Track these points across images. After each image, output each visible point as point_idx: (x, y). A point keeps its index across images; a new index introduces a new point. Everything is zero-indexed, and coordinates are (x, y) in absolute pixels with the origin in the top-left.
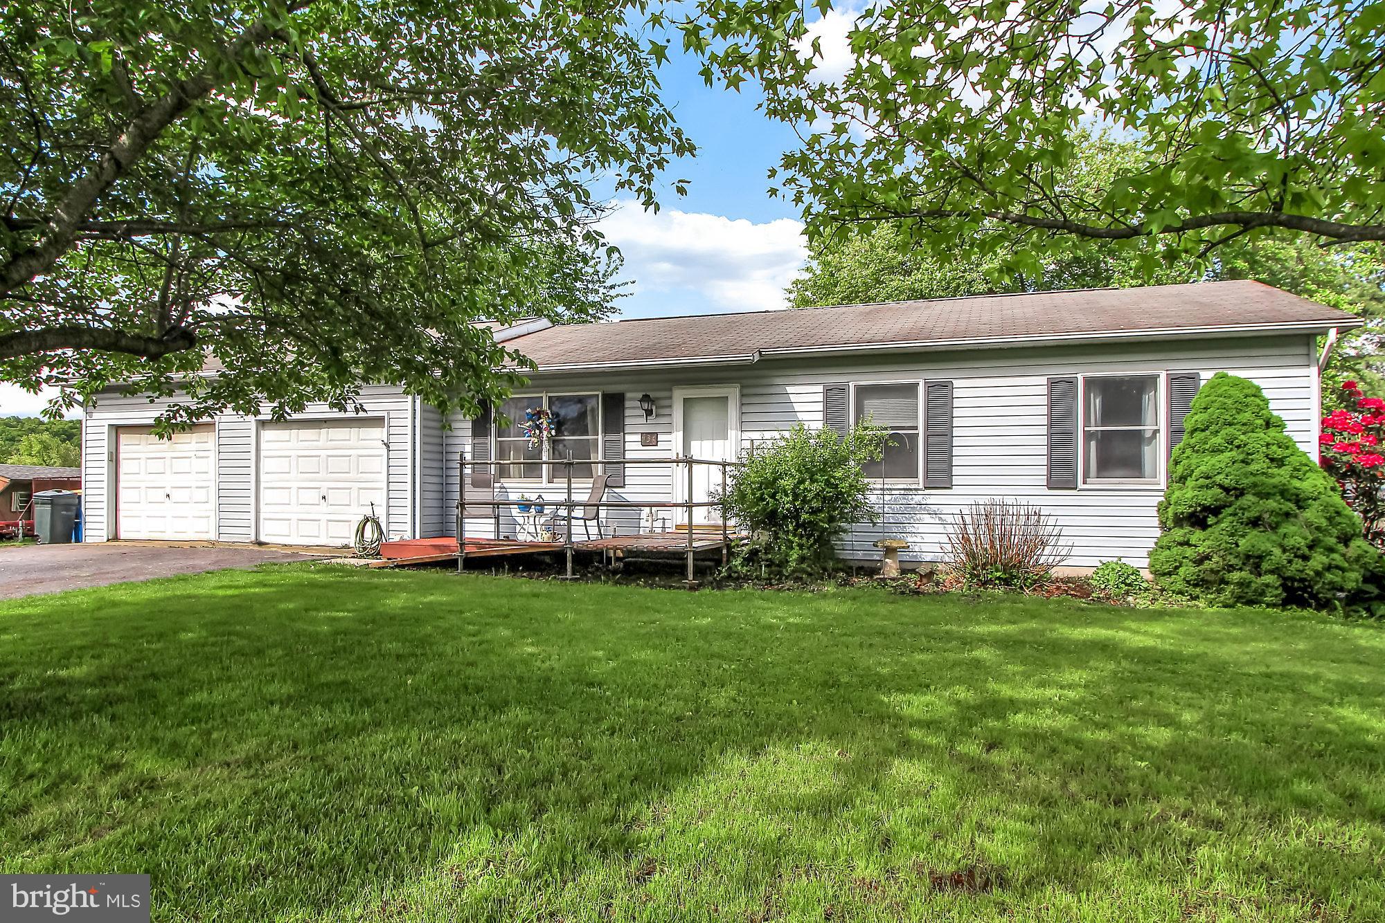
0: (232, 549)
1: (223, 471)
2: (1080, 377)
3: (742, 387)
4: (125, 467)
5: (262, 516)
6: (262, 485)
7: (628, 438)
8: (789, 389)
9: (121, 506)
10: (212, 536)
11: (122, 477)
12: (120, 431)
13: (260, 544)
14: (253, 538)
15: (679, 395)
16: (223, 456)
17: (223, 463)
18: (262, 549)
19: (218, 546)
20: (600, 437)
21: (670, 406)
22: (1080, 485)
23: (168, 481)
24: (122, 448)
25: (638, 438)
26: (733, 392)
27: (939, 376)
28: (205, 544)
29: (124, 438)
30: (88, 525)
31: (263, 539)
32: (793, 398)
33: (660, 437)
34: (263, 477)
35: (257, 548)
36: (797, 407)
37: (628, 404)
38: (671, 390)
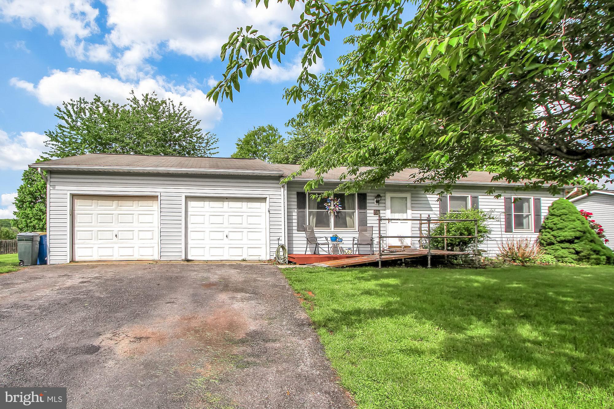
0: (170, 264)
1: (163, 222)
2: (513, 197)
3: (412, 194)
4: (78, 219)
5: (189, 246)
6: (189, 230)
7: (368, 211)
8: (428, 196)
9: (76, 241)
10: (156, 257)
11: (76, 224)
12: (74, 197)
13: (188, 261)
14: (183, 258)
15: (388, 196)
16: (163, 214)
17: (163, 218)
18: (190, 263)
19: (159, 263)
20: (357, 211)
21: (385, 200)
22: (514, 231)
23: (116, 228)
24: (77, 207)
25: (373, 212)
26: (408, 195)
27: (475, 194)
28: (151, 262)
29: (77, 202)
30: (51, 254)
31: (190, 258)
32: (429, 199)
33: (381, 212)
34: (189, 226)
35: (186, 263)
36: (430, 202)
37: (368, 198)
38: (385, 193)
